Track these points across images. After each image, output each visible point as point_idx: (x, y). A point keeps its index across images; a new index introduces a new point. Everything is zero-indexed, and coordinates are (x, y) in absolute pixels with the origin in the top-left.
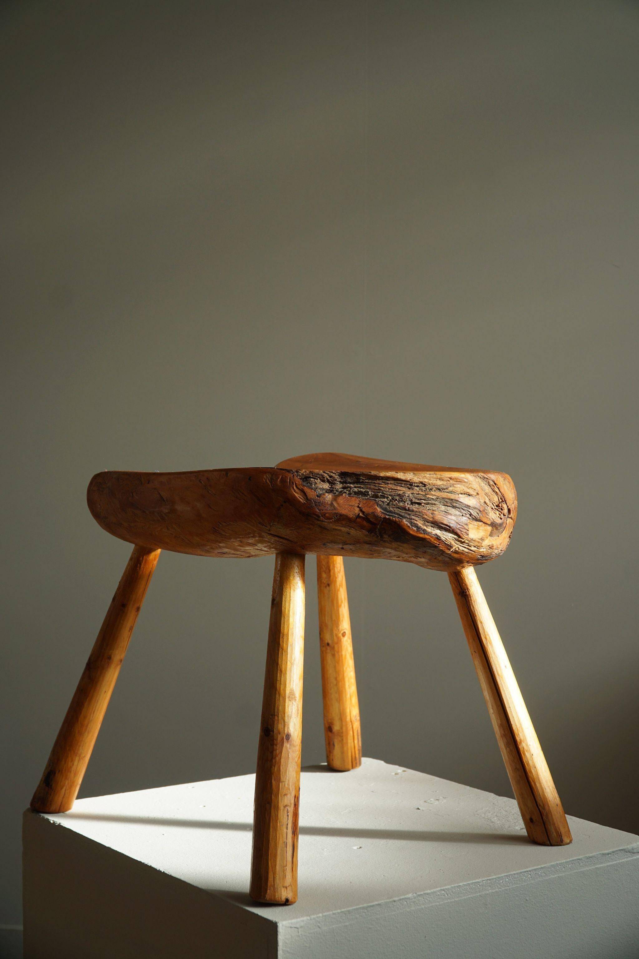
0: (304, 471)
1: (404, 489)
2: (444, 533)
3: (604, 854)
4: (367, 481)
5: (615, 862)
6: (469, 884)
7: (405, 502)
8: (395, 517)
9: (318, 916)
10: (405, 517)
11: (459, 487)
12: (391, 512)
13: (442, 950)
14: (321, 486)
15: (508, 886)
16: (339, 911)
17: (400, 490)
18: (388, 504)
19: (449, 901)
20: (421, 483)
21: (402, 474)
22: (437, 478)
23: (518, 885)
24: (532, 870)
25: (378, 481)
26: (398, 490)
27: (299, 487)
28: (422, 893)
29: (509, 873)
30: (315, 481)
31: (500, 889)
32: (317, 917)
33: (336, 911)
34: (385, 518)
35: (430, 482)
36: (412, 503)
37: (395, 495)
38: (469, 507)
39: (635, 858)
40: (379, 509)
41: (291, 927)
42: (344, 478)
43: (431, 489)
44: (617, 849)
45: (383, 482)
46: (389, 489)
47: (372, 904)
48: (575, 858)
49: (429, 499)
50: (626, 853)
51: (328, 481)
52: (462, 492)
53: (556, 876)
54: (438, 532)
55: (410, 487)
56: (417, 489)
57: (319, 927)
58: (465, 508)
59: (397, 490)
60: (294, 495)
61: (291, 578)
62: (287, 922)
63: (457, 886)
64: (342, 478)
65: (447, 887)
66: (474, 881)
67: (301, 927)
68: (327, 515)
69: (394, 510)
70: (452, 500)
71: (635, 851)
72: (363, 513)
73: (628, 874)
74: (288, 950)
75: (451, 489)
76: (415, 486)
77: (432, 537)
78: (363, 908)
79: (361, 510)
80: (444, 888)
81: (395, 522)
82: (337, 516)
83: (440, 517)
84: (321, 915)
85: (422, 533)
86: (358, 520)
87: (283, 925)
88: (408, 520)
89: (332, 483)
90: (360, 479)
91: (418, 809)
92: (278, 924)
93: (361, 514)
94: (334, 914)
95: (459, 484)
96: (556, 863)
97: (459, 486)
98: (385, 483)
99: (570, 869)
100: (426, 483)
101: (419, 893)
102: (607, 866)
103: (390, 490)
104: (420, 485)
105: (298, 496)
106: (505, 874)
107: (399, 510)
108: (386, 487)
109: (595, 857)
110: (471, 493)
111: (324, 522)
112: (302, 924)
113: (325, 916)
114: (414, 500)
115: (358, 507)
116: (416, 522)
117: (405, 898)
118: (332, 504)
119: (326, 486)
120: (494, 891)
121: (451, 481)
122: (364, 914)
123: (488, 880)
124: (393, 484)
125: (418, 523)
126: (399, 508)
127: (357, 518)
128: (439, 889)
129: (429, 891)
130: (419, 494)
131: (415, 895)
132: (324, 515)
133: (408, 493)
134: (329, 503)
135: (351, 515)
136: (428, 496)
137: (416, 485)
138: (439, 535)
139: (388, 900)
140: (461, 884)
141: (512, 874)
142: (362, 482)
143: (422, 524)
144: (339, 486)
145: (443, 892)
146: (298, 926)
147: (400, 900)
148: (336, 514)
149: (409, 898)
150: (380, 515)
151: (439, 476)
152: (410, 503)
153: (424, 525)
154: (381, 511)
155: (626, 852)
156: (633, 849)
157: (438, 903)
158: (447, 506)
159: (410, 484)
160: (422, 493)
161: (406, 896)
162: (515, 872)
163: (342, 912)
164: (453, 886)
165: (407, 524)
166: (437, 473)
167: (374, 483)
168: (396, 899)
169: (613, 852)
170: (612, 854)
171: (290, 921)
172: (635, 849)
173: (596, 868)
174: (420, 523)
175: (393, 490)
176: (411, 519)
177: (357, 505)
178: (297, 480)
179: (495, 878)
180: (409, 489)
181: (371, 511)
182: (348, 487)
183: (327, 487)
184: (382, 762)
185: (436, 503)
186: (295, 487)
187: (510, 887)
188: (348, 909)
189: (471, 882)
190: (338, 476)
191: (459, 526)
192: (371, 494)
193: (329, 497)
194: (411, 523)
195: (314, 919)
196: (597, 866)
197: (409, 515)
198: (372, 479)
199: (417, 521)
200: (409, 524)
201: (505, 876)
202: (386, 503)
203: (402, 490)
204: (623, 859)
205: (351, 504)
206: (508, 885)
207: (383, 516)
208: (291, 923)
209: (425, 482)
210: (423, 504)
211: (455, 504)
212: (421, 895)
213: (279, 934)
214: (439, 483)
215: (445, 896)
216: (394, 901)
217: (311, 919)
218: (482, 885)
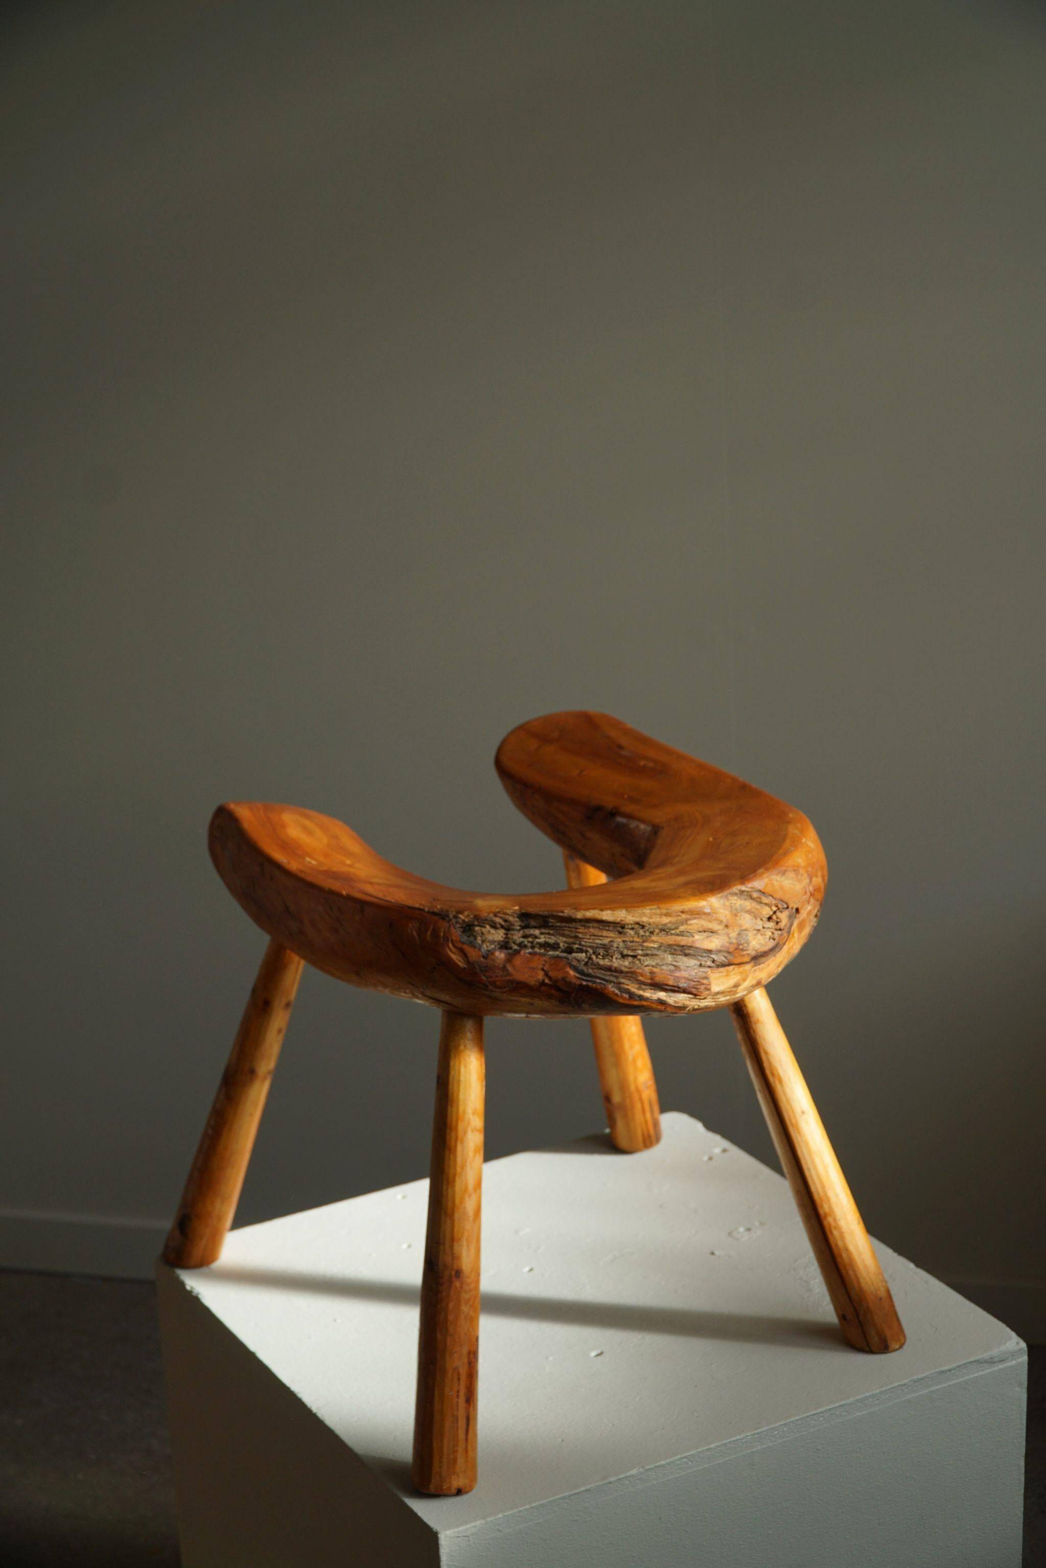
0: (466, 913)
1: (611, 934)
2: (671, 994)
3: (942, 1372)
4: (558, 924)
5: (962, 1379)
7: (612, 957)
8: (595, 982)
9: (497, 1517)
10: (611, 982)
11: (695, 923)
12: (589, 975)
13: (687, 1530)
14: (490, 938)
15: (787, 1437)
16: (527, 1507)
17: (607, 937)
18: (586, 964)
19: (695, 1469)
20: (638, 923)
21: (609, 912)
22: (661, 915)
23: (803, 1434)
24: (826, 1411)
25: (574, 925)
26: (604, 937)
27: (456, 945)
28: (652, 1466)
29: (789, 1420)
30: (481, 930)
31: (775, 1443)
32: (495, 1519)
33: (523, 1508)
34: (581, 985)
35: (651, 921)
36: (624, 956)
37: (597, 947)
38: (710, 951)
39: (996, 1368)
40: (572, 973)
42: (526, 920)
43: (652, 933)
44: (965, 1362)
45: (582, 926)
46: (590, 936)
47: (577, 1491)
48: (896, 1384)
49: (648, 948)
50: (982, 1365)
51: (502, 927)
52: (700, 930)
53: (864, 1412)
54: (662, 995)
55: (621, 930)
56: (632, 932)
57: (500, 1531)
58: (705, 955)
59: (601, 936)
60: (450, 957)
61: (462, 1047)
62: (452, 1531)
63: (707, 1450)
64: (522, 921)
65: (690, 1453)
66: (734, 1439)
67: (472, 1534)
68: (498, 983)
69: (594, 973)
70: (683, 946)
72: (550, 978)
73: (986, 1391)
74: (455, 1564)
75: (682, 928)
76: (628, 929)
77: (653, 1003)
78: (563, 1498)
79: (546, 974)
80: (686, 1454)
81: (596, 990)
82: (512, 984)
83: (664, 973)
84: (501, 1515)
85: (635, 1000)
86: (543, 988)
87: (446, 1536)
88: (615, 985)
89: (508, 928)
90: (549, 922)
91: (713, 1253)
92: (439, 1535)
93: (547, 981)
94: (520, 1511)
95: (695, 919)
97: (695, 921)
98: (584, 926)
99: (888, 1400)
100: (644, 924)
101: (648, 1467)
102: (949, 1386)
103: (592, 937)
104: (637, 926)
105: (455, 957)
106: (782, 1423)
107: (602, 972)
108: (586, 933)
109: (929, 1378)
110: (716, 929)
111: (494, 991)
112: (474, 1530)
113: (507, 1516)
114: (625, 952)
115: (543, 969)
116: (627, 987)
117: (626, 1477)
118: (504, 968)
119: (499, 935)
120: (764, 1447)
121: (684, 916)
122: (565, 1505)
123: (755, 1434)
124: (595, 927)
125: (629, 987)
126: (601, 969)
127: (540, 986)
128: (679, 1457)
129: (663, 1462)
130: (632, 942)
131: (641, 1470)
132: (494, 984)
133: (618, 941)
134: (501, 966)
135: (532, 982)
136: (645, 944)
137: (630, 926)
138: (664, 998)
139: (600, 1483)
140: (712, 1446)
141: (793, 1421)
142: (552, 926)
143: (637, 989)
144: (517, 936)
145: (685, 1460)
146: (468, 1534)
147: (619, 1479)
148: (512, 982)
149: (632, 1476)
150: (574, 981)
151: (664, 911)
152: (620, 956)
153: (639, 989)
154: (575, 976)
155: (981, 1363)
156: (991, 1358)
157: (677, 1475)
158: (677, 955)
159: (620, 927)
160: (638, 940)
161: (628, 1474)
162: (798, 1418)
164: (700, 1450)
165: (613, 992)
166: (662, 906)
167: (569, 927)
168: (612, 1479)
169: (959, 1366)
171: (456, 1530)
172: (995, 1357)
173: (930, 1392)
174: (633, 988)
175: (596, 938)
176: (620, 983)
177: (541, 967)
178: (456, 933)
179: (766, 1431)
180: (620, 933)
181: (560, 975)
182: (530, 936)
183: (500, 937)
184: (699, 1126)
185: (659, 953)
186: (451, 945)
187: (791, 1437)
188: (541, 1502)
189: (729, 1440)
190: (517, 918)
191: (694, 983)
192: (564, 946)
193: (500, 955)
194: (620, 989)
195: (491, 1521)
196: (931, 1389)
197: (617, 977)
198: (566, 922)
199: (628, 985)
200: (617, 991)
201: (781, 1425)
202: (583, 963)
203: (608, 936)
204: (975, 1373)
205: (531, 966)
207: (578, 982)
208: (458, 1532)
209: (643, 922)
210: (639, 957)
211: (687, 951)
212: (651, 1469)
213: (440, 1547)
214: (665, 920)
215: (688, 1464)
216: (610, 1483)
217: (486, 1523)
218: (745, 1442)
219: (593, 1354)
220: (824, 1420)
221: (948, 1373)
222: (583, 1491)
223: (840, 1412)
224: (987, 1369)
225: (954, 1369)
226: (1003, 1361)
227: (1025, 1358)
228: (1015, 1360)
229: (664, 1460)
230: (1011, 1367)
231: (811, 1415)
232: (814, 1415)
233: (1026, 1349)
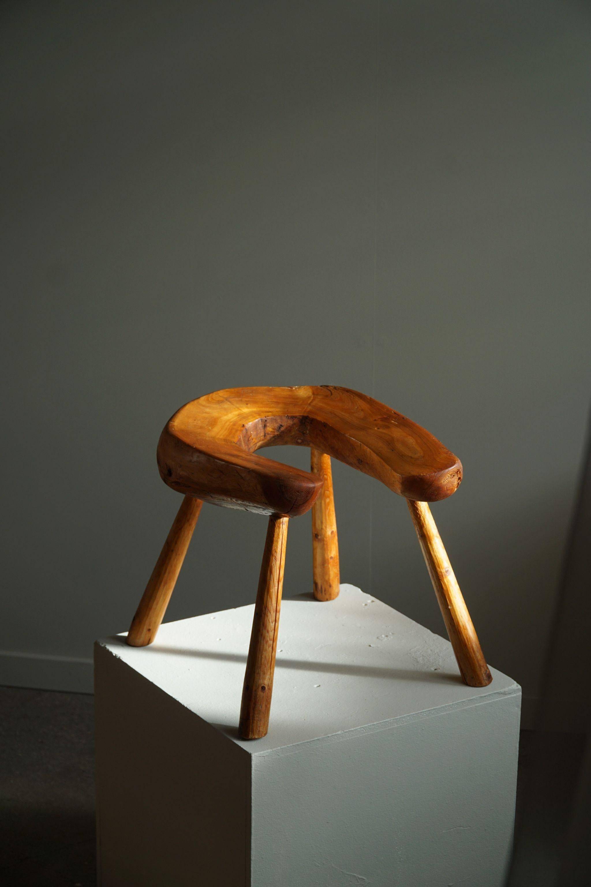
3: (481, 697)
5: (490, 701)
6: (380, 723)
9: (277, 748)
13: (362, 763)
15: (409, 722)
16: (291, 745)
19: (366, 734)
23: (416, 721)
24: (427, 711)
28: (347, 730)
29: (410, 714)
31: (403, 724)
32: (277, 750)
33: (289, 745)
39: (506, 697)
41: (260, 756)
44: (492, 693)
47: (313, 739)
48: (460, 701)
50: (500, 695)
53: (445, 713)
57: (278, 755)
62: (258, 753)
63: (372, 725)
65: (365, 726)
66: (384, 721)
67: (266, 756)
71: (507, 693)
73: (501, 708)
74: (258, 769)
78: (308, 742)
80: (363, 726)
84: (279, 748)
87: (255, 756)
91: (370, 646)
92: (252, 755)
96: (445, 705)
99: (456, 708)
101: (346, 731)
106: (407, 715)
109: (475, 699)
112: (267, 754)
113: (282, 748)
117: (336, 734)
120: (399, 726)
122: (308, 745)
123: (394, 719)
128: (359, 727)
129: (352, 729)
131: (343, 732)
139: (324, 737)
140: (375, 723)
141: (412, 715)
145: (362, 729)
146: (264, 755)
147: (333, 735)
149: (338, 734)
155: (500, 694)
156: (505, 692)
157: (358, 736)
161: (336, 733)
162: (414, 713)
163: (293, 746)
164: (369, 725)
168: (330, 735)
169: (490, 695)
170: (489, 696)
171: (260, 753)
172: (507, 691)
173: (475, 706)
179: (399, 718)
184: (359, 590)
187: (411, 722)
188: (297, 743)
189: (382, 721)
195: (275, 750)
196: (476, 705)
201: (406, 716)
204: (497, 699)
206: (409, 721)
208: (260, 754)
212: (347, 732)
213: (252, 760)
215: (363, 731)
216: (329, 737)
217: (273, 751)
218: (390, 723)
219: (316, 686)
220: (426, 715)
221: (484, 698)
222: (317, 740)
223: (433, 712)
224: (502, 697)
225: (487, 696)
226: (510, 694)
227: (521, 693)
228: (516, 694)
229: (353, 728)
230: (514, 697)
231: (420, 712)
232: (421, 712)
233: (521, 689)
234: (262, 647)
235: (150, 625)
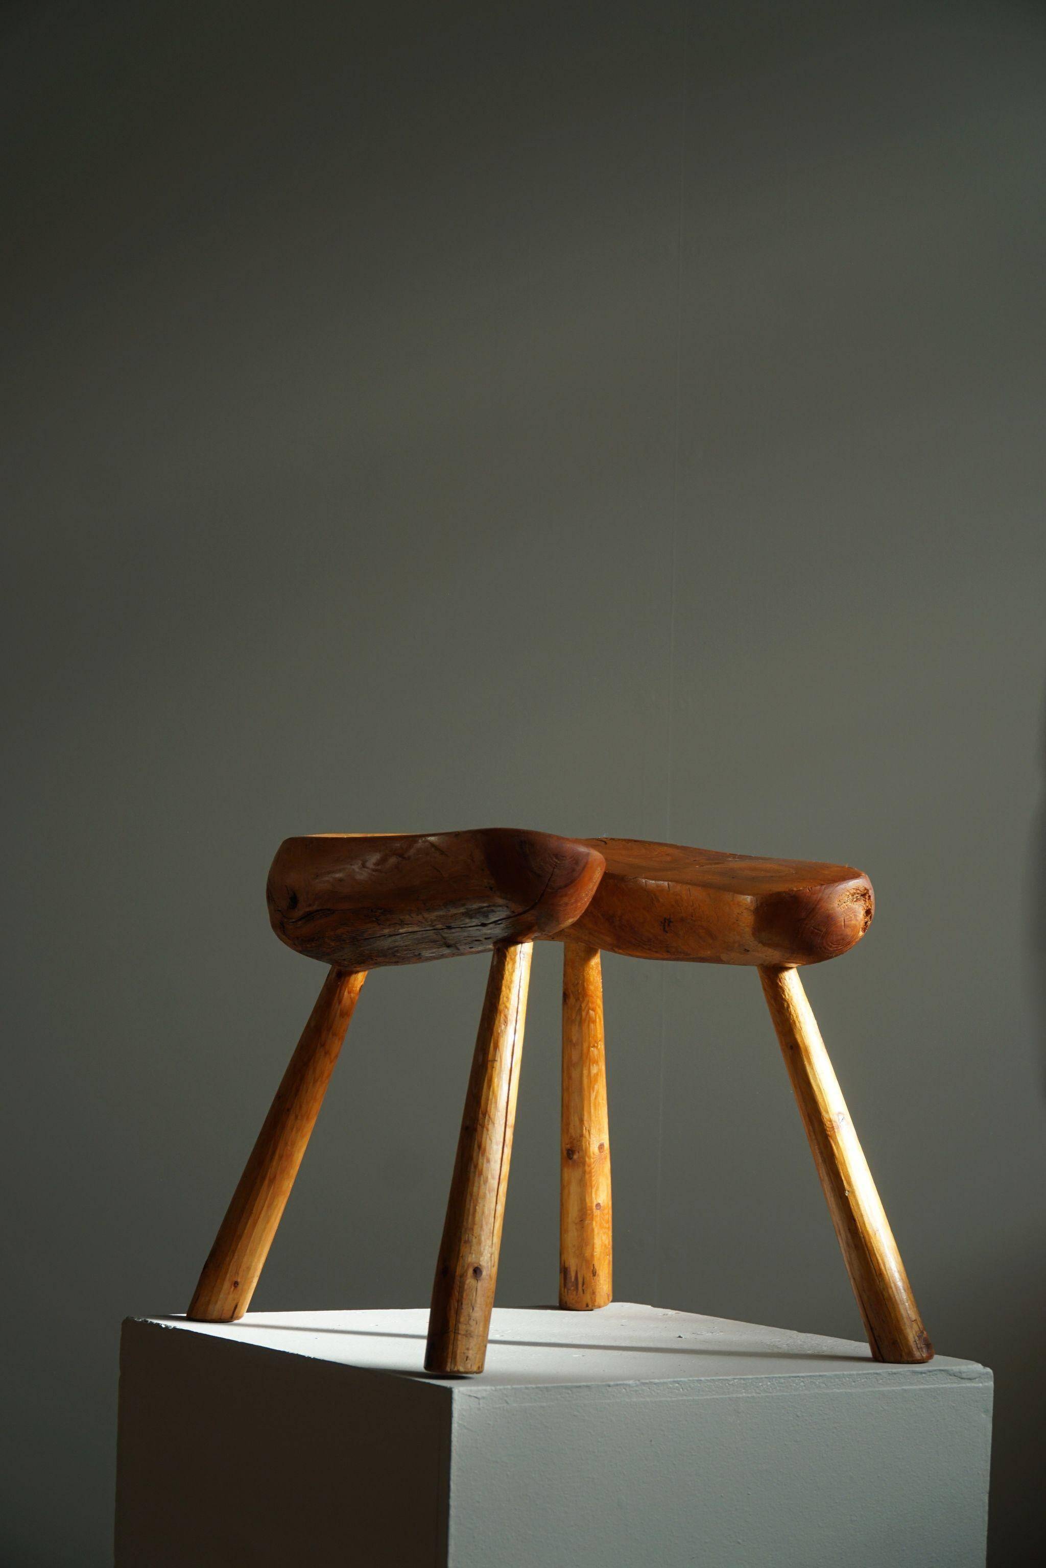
5: (932, 1386)
6: (713, 1380)
9: (506, 1387)
13: (674, 1462)
15: (771, 1393)
19: (685, 1398)
23: (785, 1394)
28: (647, 1381)
31: (758, 1395)
32: (504, 1389)
33: (530, 1386)
39: (964, 1385)
41: (470, 1396)
44: (936, 1368)
47: (578, 1385)
50: (951, 1377)
57: (507, 1403)
62: (465, 1388)
63: (697, 1380)
65: (682, 1379)
67: (483, 1398)
71: (964, 1375)
73: (953, 1407)
74: (465, 1424)
80: (679, 1379)
84: (509, 1387)
87: (459, 1392)
92: (453, 1390)
94: (527, 1388)
96: (841, 1373)
99: (863, 1385)
101: (644, 1381)
102: (920, 1389)
109: (901, 1374)
112: (484, 1394)
113: (515, 1389)
117: (624, 1384)
120: (750, 1395)
123: (741, 1379)
128: (672, 1380)
129: (657, 1381)
131: (638, 1382)
139: (600, 1383)
141: (776, 1377)
145: (677, 1385)
146: (479, 1396)
147: (617, 1385)
149: (629, 1385)
155: (950, 1375)
157: (669, 1399)
162: (780, 1375)
163: (537, 1388)
168: (611, 1383)
169: (930, 1371)
170: (928, 1373)
171: (469, 1388)
172: (964, 1372)
173: (903, 1389)
179: (752, 1379)
187: (774, 1394)
188: (546, 1385)
195: (500, 1389)
196: (904, 1387)
201: (766, 1378)
204: (945, 1384)
206: (771, 1391)
208: (470, 1391)
212: (647, 1383)
213: (453, 1401)
215: (679, 1390)
216: (609, 1386)
217: (496, 1390)
218: (732, 1385)
220: (805, 1386)
221: (920, 1376)
222: (584, 1386)
223: (819, 1382)
224: (955, 1383)
225: (925, 1373)
226: (970, 1379)
227: (991, 1384)
228: (982, 1383)
229: (658, 1379)
230: (978, 1388)
231: (793, 1377)
232: (795, 1377)
233: (992, 1374)
234: (475, 1189)
235: (237, 1273)
